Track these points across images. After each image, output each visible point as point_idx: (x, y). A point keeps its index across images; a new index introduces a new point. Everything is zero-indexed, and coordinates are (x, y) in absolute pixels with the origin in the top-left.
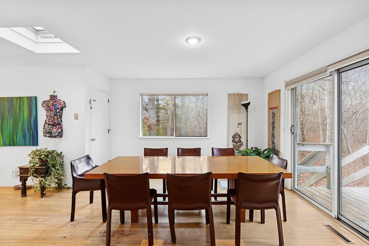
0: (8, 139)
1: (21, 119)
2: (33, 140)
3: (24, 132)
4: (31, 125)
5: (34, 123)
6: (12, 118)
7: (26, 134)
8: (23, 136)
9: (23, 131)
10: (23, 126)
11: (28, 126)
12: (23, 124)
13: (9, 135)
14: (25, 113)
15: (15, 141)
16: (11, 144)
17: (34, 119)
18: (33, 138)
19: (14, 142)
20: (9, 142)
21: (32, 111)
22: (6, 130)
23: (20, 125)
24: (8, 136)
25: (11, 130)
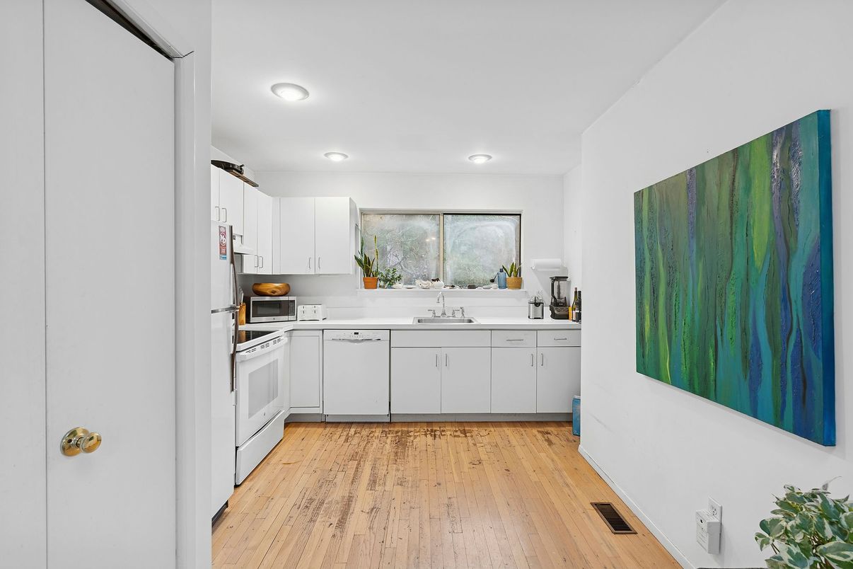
0: (687, 356)
1: (740, 263)
2: (802, 398)
3: (751, 338)
4: (786, 300)
5: (807, 286)
6: (701, 266)
7: (758, 350)
8: (745, 357)
9: (744, 331)
10: (745, 306)
11: (769, 306)
12: (748, 293)
13: (692, 343)
14: (755, 234)
15: (712, 378)
16: (696, 386)
17: (810, 267)
18: (804, 383)
19: (705, 379)
20: (691, 373)
21: (793, 211)
22: (679, 315)
23: (732, 300)
24: (687, 346)
25: (697, 317)
